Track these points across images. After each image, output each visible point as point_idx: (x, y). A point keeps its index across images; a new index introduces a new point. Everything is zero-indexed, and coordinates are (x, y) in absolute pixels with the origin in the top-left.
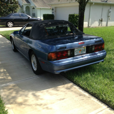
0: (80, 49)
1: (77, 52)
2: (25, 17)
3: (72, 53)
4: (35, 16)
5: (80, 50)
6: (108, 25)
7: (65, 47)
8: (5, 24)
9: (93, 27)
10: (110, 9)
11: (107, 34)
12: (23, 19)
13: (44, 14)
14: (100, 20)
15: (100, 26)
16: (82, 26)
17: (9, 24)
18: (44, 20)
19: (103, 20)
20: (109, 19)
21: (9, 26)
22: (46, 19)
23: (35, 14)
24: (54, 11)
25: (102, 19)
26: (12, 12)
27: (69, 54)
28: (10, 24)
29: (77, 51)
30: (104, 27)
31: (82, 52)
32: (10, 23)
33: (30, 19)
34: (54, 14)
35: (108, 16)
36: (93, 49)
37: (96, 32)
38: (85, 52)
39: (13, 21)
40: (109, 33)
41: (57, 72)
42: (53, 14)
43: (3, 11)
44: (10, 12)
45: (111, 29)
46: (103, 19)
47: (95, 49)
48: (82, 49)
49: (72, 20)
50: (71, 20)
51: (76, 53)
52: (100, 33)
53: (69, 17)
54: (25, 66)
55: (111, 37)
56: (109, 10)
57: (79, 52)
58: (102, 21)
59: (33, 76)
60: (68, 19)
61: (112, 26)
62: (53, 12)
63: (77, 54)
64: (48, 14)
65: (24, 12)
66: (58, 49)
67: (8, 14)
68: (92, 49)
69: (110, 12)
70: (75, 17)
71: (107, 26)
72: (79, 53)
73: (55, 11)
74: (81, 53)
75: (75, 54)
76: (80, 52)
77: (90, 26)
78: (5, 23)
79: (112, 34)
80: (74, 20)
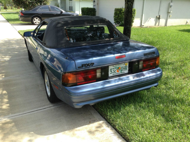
0: (118, 66)
1: (113, 72)
2: (57, 11)
3: (103, 74)
4: (72, 10)
5: (118, 68)
6: (168, 25)
7: (91, 63)
8: (30, 20)
9: (147, 27)
10: (172, 2)
11: (165, 37)
12: (53, 13)
13: (83, 7)
14: (157, 16)
15: (156, 25)
16: (128, 26)
17: (35, 20)
18: (83, 15)
19: (161, 17)
20: (170, 16)
21: (36, 23)
22: (85, 15)
23: (72, 7)
24: (96, 3)
25: (159, 16)
26: (41, 4)
27: (98, 74)
28: (37, 21)
29: (113, 70)
30: (162, 27)
31: (122, 71)
32: (37, 19)
33: (63, 13)
34: (96, 7)
35: (168, 13)
36: (141, 66)
37: (150, 34)
38: (127, 71)
39: (40, 16)
40: (169, 36)
41: (77, 105)
42: (94, 7)
43: (28, 3)
44: (37, 4)
45: (171, 31)
46: (161, 15)
47: (143, 66)
48: (121, 66)
49: (119, 16)
50: (117, 16)
51: (111, 72)
52: (156, 36)
53: (115, 12)
54: (38, 86)
55: (171, 43)
56: (169, 4)
57: (116, 71)
58: (159, 18)
59: (44, 106)
60: (114, 15)
61: (172, 26)
62: (94, 6)
63: (112, 74)
64: (88, 8)
65: (59, 4)
66: (79, 67)
67: (35, 6)
68: (139, 66)
69: (171, 7)
70: (123, 13)
71: (166, 26)
72: (117, 73)
73: (98, 4)
74: (120, 73)
75: (110, 75)
76: (118, 71)
77: (143, 25)
78: (30, 18)
79: (172, 37)
80: (121, 16)
